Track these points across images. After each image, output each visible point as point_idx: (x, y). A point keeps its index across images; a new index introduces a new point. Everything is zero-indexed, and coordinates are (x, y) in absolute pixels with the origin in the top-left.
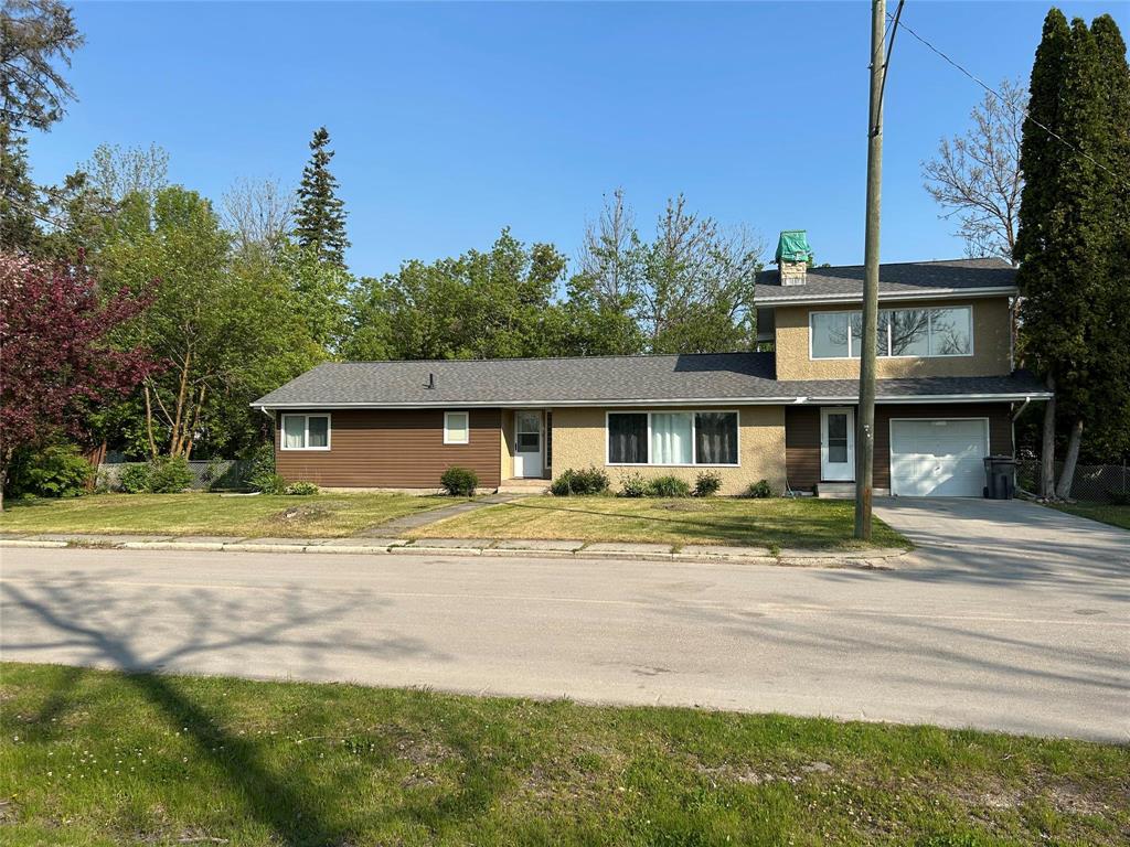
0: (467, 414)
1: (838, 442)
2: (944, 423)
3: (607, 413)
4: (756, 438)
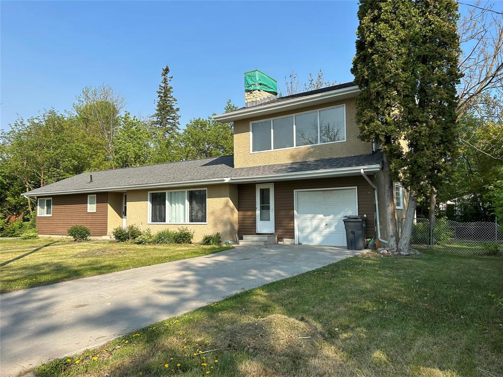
0: (95, 195)
1: (265, 207)
3: (149, 192)
4: (215, 206)
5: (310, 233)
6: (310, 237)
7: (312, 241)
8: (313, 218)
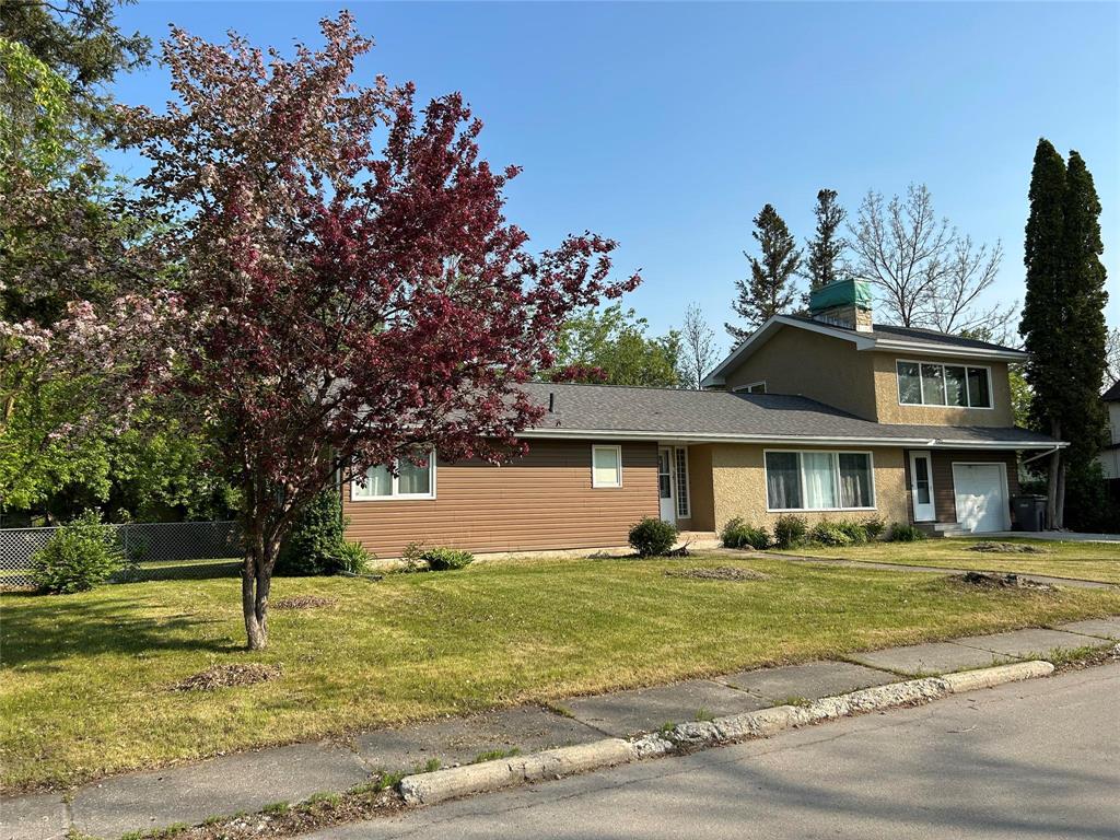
0: (618, 448)
1: (923, 486)
3: (765, 451)
4: (886, 479)
5: (966, 519)
6: (965, 524)
7: (967, 528)
8: (967, 499)
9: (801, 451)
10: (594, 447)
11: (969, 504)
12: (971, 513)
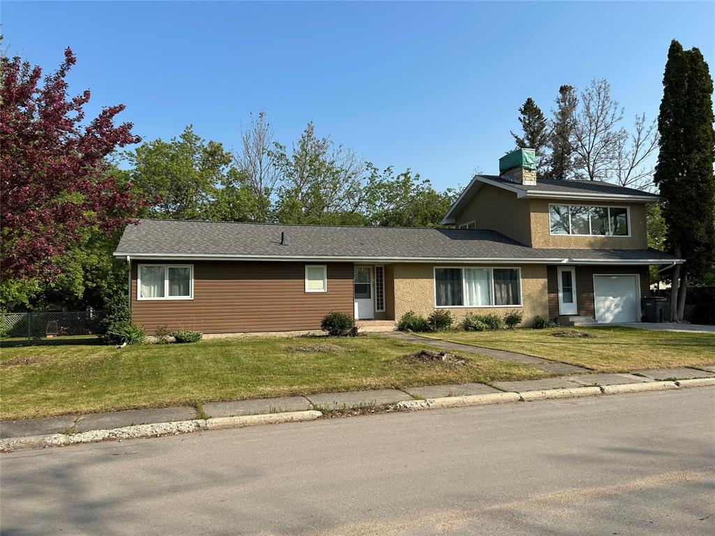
0: (325, 267)
1: (567, 290)
2: (615, 277)
3: (435, 267)
4: (532, 286)
5: (604, 313)
6: (603, 317)
7: (605, 320)
8: (606, 300)
9: (463, 268)
10: (307, 267)
11: (607, 303)
12: (608, 309)
